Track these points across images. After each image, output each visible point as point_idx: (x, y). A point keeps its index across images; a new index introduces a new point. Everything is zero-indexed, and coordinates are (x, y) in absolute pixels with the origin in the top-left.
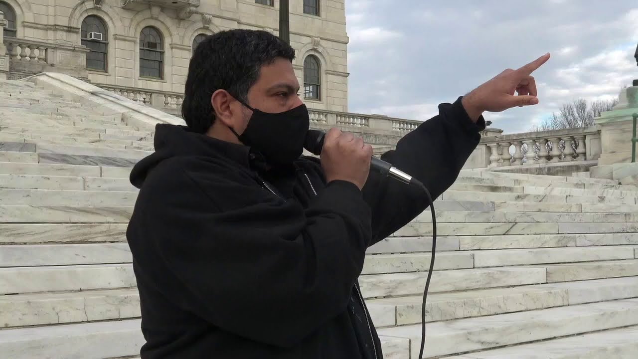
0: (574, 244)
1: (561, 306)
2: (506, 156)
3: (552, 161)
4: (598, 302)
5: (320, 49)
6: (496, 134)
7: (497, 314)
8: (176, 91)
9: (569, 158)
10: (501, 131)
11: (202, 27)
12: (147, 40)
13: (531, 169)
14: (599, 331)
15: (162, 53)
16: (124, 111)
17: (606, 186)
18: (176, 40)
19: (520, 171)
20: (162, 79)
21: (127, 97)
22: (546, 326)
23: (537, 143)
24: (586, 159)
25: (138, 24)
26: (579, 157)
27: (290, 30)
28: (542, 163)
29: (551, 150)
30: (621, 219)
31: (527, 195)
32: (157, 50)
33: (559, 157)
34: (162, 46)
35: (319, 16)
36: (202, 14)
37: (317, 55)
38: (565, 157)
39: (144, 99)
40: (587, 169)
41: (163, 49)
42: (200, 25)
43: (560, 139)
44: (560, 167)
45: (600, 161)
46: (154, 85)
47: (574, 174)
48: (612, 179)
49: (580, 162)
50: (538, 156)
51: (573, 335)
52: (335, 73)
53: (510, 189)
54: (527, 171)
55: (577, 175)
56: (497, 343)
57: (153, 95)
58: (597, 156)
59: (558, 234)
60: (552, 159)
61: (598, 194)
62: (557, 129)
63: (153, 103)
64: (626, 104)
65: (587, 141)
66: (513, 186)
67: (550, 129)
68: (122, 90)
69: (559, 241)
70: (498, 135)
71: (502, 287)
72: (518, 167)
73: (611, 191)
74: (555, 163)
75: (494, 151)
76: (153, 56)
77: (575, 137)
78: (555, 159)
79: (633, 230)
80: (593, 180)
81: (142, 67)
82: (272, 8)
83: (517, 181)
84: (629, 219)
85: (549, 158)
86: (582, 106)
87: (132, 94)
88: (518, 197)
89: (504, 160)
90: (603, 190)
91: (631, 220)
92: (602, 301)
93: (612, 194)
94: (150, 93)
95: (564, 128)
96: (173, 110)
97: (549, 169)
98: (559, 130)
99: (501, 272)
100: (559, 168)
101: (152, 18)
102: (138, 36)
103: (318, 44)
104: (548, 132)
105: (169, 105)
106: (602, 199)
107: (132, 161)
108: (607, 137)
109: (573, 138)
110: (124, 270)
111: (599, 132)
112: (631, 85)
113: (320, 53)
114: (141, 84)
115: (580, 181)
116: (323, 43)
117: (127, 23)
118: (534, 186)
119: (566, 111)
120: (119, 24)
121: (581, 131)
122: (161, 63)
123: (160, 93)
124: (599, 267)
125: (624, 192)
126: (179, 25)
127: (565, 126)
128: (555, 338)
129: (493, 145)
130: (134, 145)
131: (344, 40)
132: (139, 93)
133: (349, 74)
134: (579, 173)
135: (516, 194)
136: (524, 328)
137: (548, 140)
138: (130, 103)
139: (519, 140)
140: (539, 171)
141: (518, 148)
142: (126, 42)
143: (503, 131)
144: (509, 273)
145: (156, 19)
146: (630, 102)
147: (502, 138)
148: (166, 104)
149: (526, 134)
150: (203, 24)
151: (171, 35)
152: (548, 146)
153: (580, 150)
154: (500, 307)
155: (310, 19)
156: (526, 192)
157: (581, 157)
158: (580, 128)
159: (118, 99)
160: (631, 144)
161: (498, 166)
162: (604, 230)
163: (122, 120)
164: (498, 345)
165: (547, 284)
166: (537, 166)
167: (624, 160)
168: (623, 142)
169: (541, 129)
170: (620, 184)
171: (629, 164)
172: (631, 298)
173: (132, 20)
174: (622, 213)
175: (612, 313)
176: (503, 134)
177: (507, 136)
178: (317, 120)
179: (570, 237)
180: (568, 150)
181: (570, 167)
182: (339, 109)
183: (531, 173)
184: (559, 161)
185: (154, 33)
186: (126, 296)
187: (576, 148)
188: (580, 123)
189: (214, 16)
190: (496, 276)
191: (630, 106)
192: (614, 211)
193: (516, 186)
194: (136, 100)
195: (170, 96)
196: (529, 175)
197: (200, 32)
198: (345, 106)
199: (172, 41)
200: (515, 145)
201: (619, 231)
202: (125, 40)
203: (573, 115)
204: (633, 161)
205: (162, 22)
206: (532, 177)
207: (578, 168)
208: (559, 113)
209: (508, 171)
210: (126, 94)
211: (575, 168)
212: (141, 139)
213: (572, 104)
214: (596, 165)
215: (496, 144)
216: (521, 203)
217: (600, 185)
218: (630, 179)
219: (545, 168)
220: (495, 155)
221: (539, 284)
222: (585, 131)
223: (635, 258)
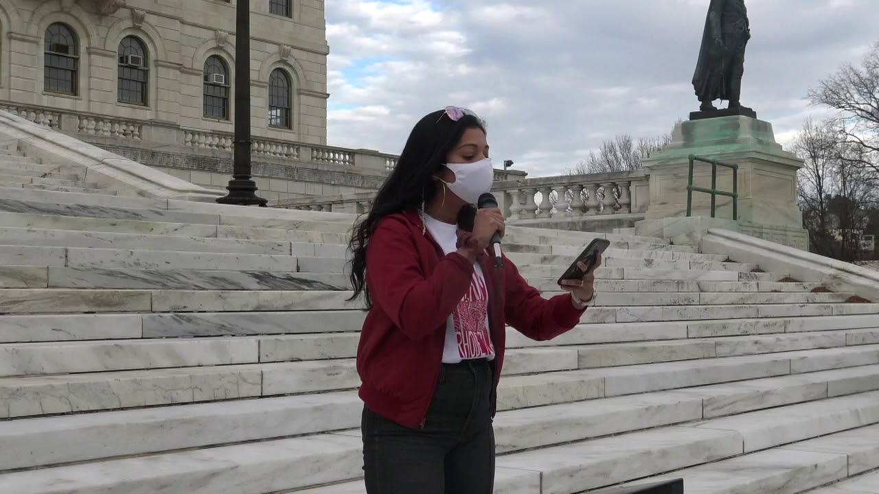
0: (613, 319)
1: (596, 399)
2: (530, 207)
3: (588, 213)
4: (642, 393)
5: (291, 61)
6: (517, 178)
7: (516, 409)
8: (94, 112)
9: (609, 210)
10: (524, 174)
11: (131, 26)
12: (55, 40)
13: (561, 223)
14: (642, 430)
15: (76, 60)
16: (21, 136)
17: (655, 246)
18: (95, 42)
19: (548, 226)
20: (76, 94)
21: (27, 118)
22: (576, 423)
23: (569, 190)
24: (630, 212)
25: (42, 19)
26: (622, 209)
27: (251, 34)
28: (576, 217)
29: (587, 199)
30: (673, 288)
31: (555, 257)
32: (69, 55)
33: (597, 208)
34: (76, 51)
35: (291, 17)
36: (132, 9)
37: (287, 68)
38: (604, 208)
39: (50, 121)
40: (631, 224)
41: (77, 55)
42: (129, 23)
43: (598, 186)
44: (598, 221)
45: (647, 215)
46: (65, 102)
47: (616, 230)
48: (662, 238)
49: (623, 215)
50: (571, 207)
51: (610, 435)
52: (311, 93)
53: (535, 249)
54: (556, 226)
55: (619, 231)
56: (514, 447)
57: (63, 116)
58: (643, 208)
59: (594, 306)
60: (588, 210)
61: (645, 256)
62: (595, 172)
63: (63, 126)
64: (681, 142)
65: (632, 188)
66: (538, 244)
67: (586, 173)
68: (20, 109)
69: (595, 315)
70: (521, 179)
71: (523, 374)
72: (546, 220)
73: (660, 252)
74: (591, 216)
75: (515, 199)
76: (63, 63)
77: (617, 183)
78: (592, 211)
79: (686, 303)
80: (638, 238)
81: (47, 78)
82: (227, 4)
83: (543, 239)
84: (682, 288)
85: (584, 209)
86: (626, 146)
87: (33, 114)
88: (545, 259)
89: (528, 211)
90: (650, 251)
91: (685, 289)
92: (646, 392)
93: (662, 257)
94: (59, 113)
95: (604, 173)
96: (90, 136)
97: (584, 223)
98: (597, 175)
99: (522, 355)
100: (596, 223)
101: (62, 11)
102: (43, 36)
103: (287, 54)
104: (584, 176)
105: (85, 130)
106: (649, 262)
107: (30, 205)
108: (657, 184)
109: (614, 185)
110: (17, 352)
111: (647, 177)
112: (686, 118)
113: (291, 66)
114: (47, 101)
115: (622, 239)
116: (295, 53)
117: (27, 16)
118: (564, 244)
119: (608, 150)
120: (14, 18)
121: (624, 176)
122: (75, 73)
123: (72, 113)
124: (644, 348)
125: (677, 254)
126: (101, 22)
127: (605, 169)
128: (587, 439)
129: (514, 192)
130: (36, 183)
131: (324, 50)
132: (43, 113)
133: (329, 95)
134: (621, 229)
135: (540, 255)
136: (547, 426)
137: (584, 186)
138: (29, 126)
139: (546, 185)
140: (572, 226)
141: (546, 196)
142: (26, 44)
143: (527, 174)
144: (530, 355)
145: (68, 13)
146: (685, 140)
147: (525, 182)
148: (81, 128)
149: (556, 178)
150: (133, 22)
151: (88, 36)
152: (584, 194)
153: (623, 200)
154: (518, 400)
155: (277, 20)
156: (554, 254)
157: (624, 208)
158: (623, 172)
159: (14, 121)
160: (687, 193)
161: (520, 219)
162: (651, 301)
163: (19, 148)
164: (515, 449)
165: (579, 371)
166: (569, 219)
167: (676, 214)
168: (676, 190)
169: (575, 173)
170: (672, 243)
171: (683, 218)
172: (682, 388)
173: (33, 13)
174: (674, 281)
175: (659, 407)
176: (527, 177)
177: (532, 180)
178: (286, 155)
179: (608, 311)
180: (608, 200)
181: (610, 221)
182: (314, 141)
183: (562, 228)
184: (597, 214)
185: (64, 32)
186: (18, 387)
187: (619, 197)
188: (624, 166)
189: (148, 12)
190: (514, 360)
191: (686, 146)
192: (663, 278)
193: (542, 245)
194: (38, 123)
195: (87, 118)
196: (559, 231)
197: (128, 33)
198: (323, 137)
199: (89, 43)
200: (542, 192)
201: (669, 303)
202: (24, 40)
203: (615, 155)
204: (689, 215)
205: (76, 18)
206: (563, 234)
207: (620, 223)
208: (598, 153)
209: (532, 225)
210: (24, 113)
211: (616, 223)
212: (45, 176)
213: (615, 141)
214: (643, 219)
215: (517, 191)
216: (547, 266)
217: (648, 244)
218: (683, 238)
219: (579, 222)
220: (515, 206)
221: (568, 370)
222: (630, 176)
223: (688, 338)
